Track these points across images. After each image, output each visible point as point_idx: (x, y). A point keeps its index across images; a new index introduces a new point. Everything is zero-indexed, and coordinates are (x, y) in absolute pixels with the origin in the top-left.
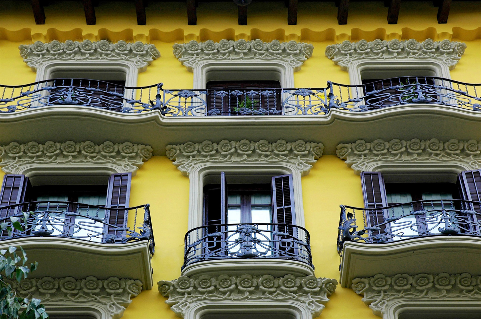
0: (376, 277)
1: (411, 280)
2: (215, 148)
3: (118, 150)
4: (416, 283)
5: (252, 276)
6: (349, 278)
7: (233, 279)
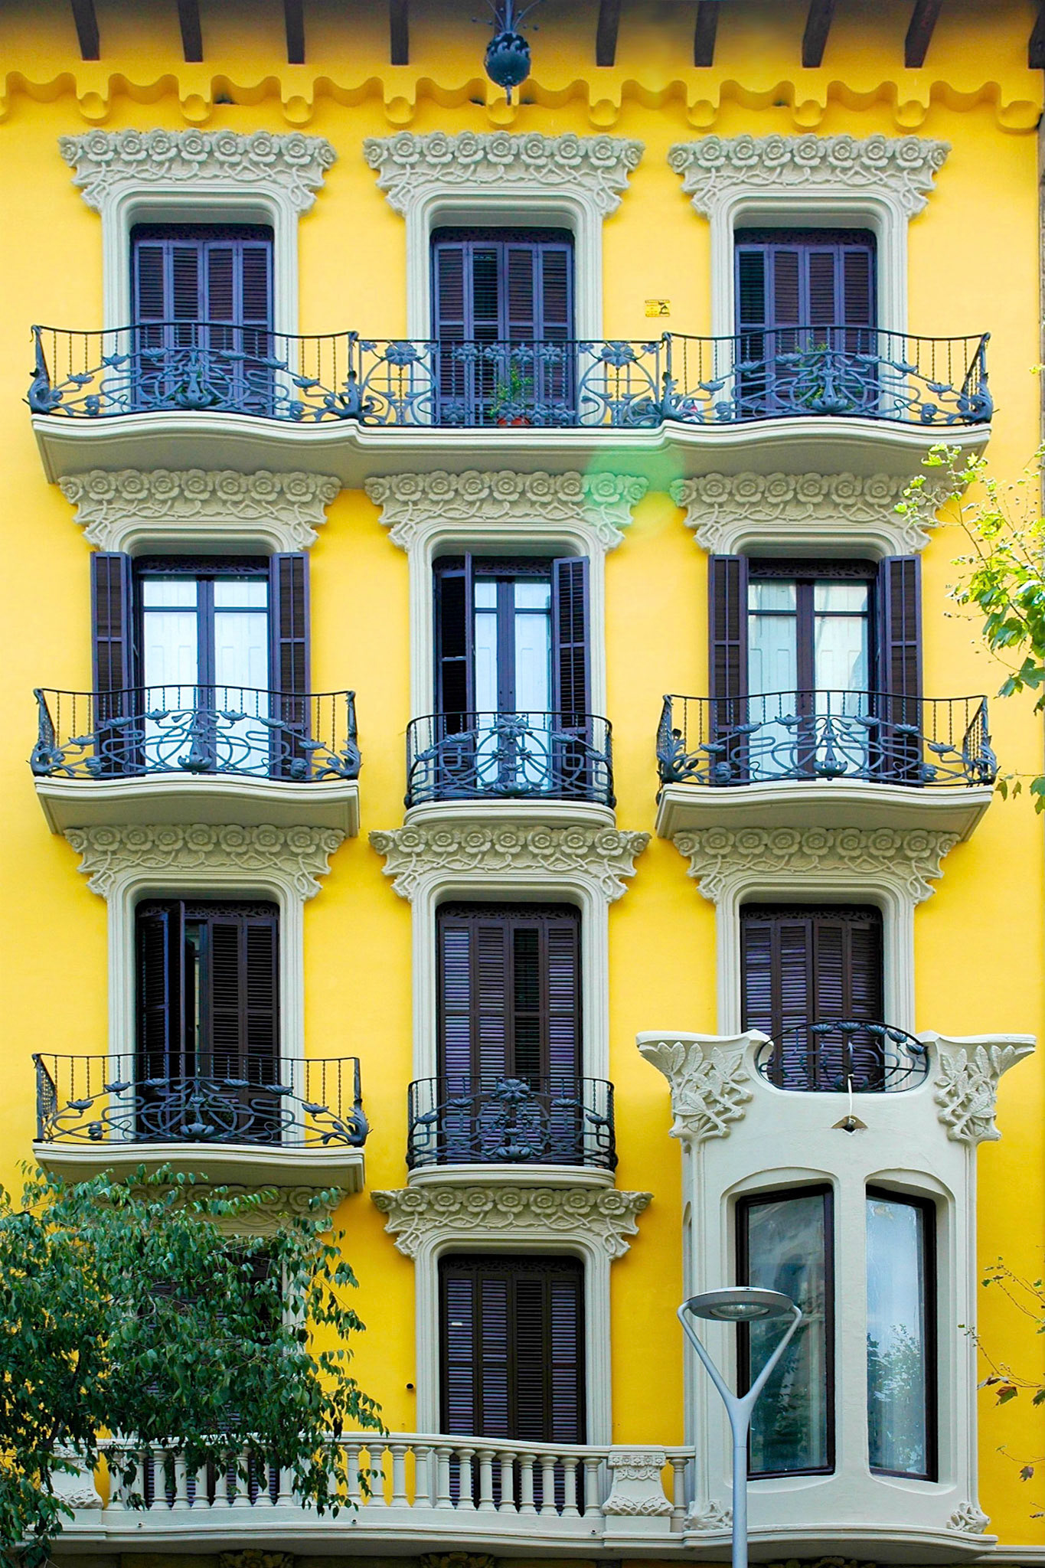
0: (712, 831)
1: (766, 839)
2: (454, 488)
3: (282, 489)
4: (774, 842)
5: (518, 828)
6: (670, 829)
7: (488, 832)
